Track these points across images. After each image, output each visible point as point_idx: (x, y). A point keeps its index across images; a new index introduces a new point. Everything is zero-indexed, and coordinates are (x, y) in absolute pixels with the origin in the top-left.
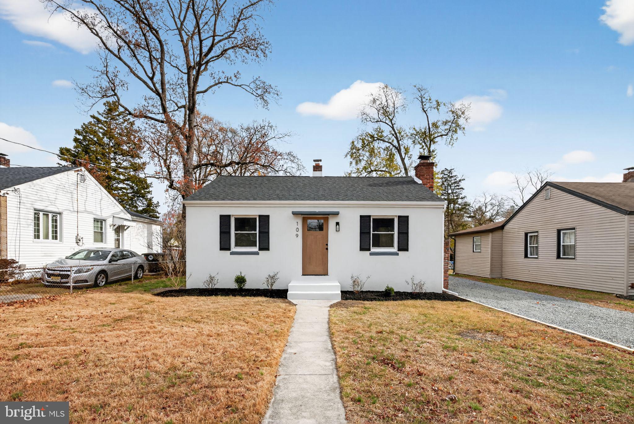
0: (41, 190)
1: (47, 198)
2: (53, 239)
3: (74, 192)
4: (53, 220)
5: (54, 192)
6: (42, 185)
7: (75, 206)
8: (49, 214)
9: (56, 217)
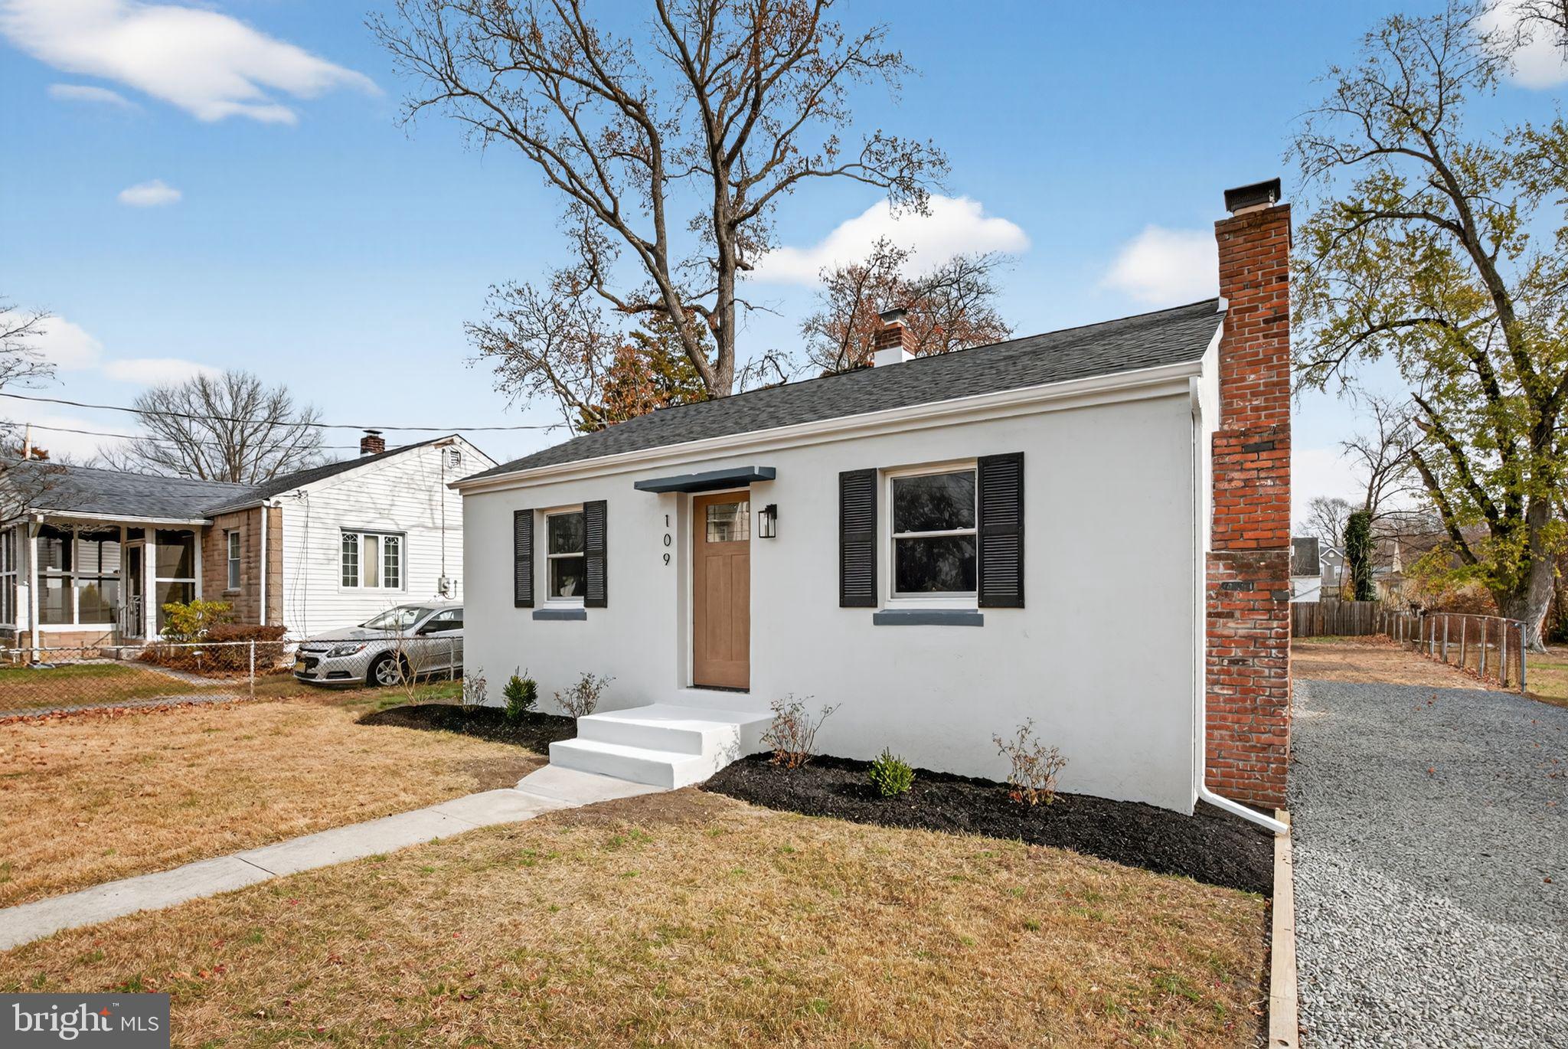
0: (359, 489)
1: (372, 506)
2: (387, 584)
3: (435, 489)
4: (387, 547)
5: (388, 493)
6: (360, 479)
7: (438, 515)
8: (379, 536)
9: (393, 542)
